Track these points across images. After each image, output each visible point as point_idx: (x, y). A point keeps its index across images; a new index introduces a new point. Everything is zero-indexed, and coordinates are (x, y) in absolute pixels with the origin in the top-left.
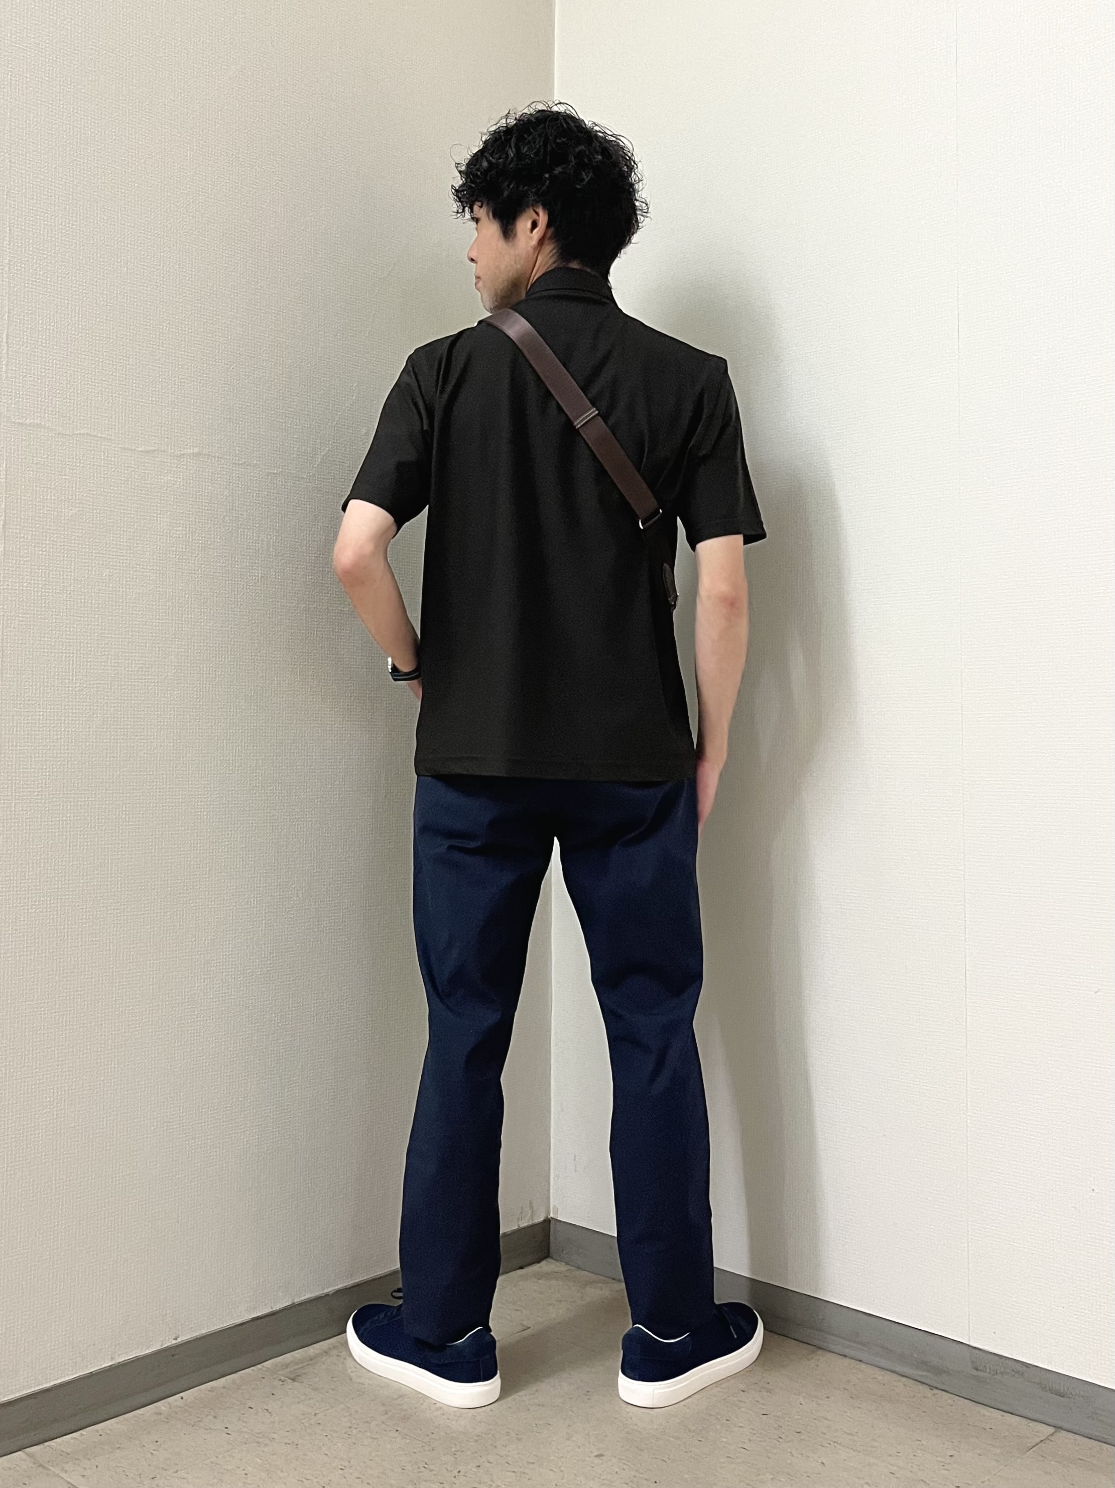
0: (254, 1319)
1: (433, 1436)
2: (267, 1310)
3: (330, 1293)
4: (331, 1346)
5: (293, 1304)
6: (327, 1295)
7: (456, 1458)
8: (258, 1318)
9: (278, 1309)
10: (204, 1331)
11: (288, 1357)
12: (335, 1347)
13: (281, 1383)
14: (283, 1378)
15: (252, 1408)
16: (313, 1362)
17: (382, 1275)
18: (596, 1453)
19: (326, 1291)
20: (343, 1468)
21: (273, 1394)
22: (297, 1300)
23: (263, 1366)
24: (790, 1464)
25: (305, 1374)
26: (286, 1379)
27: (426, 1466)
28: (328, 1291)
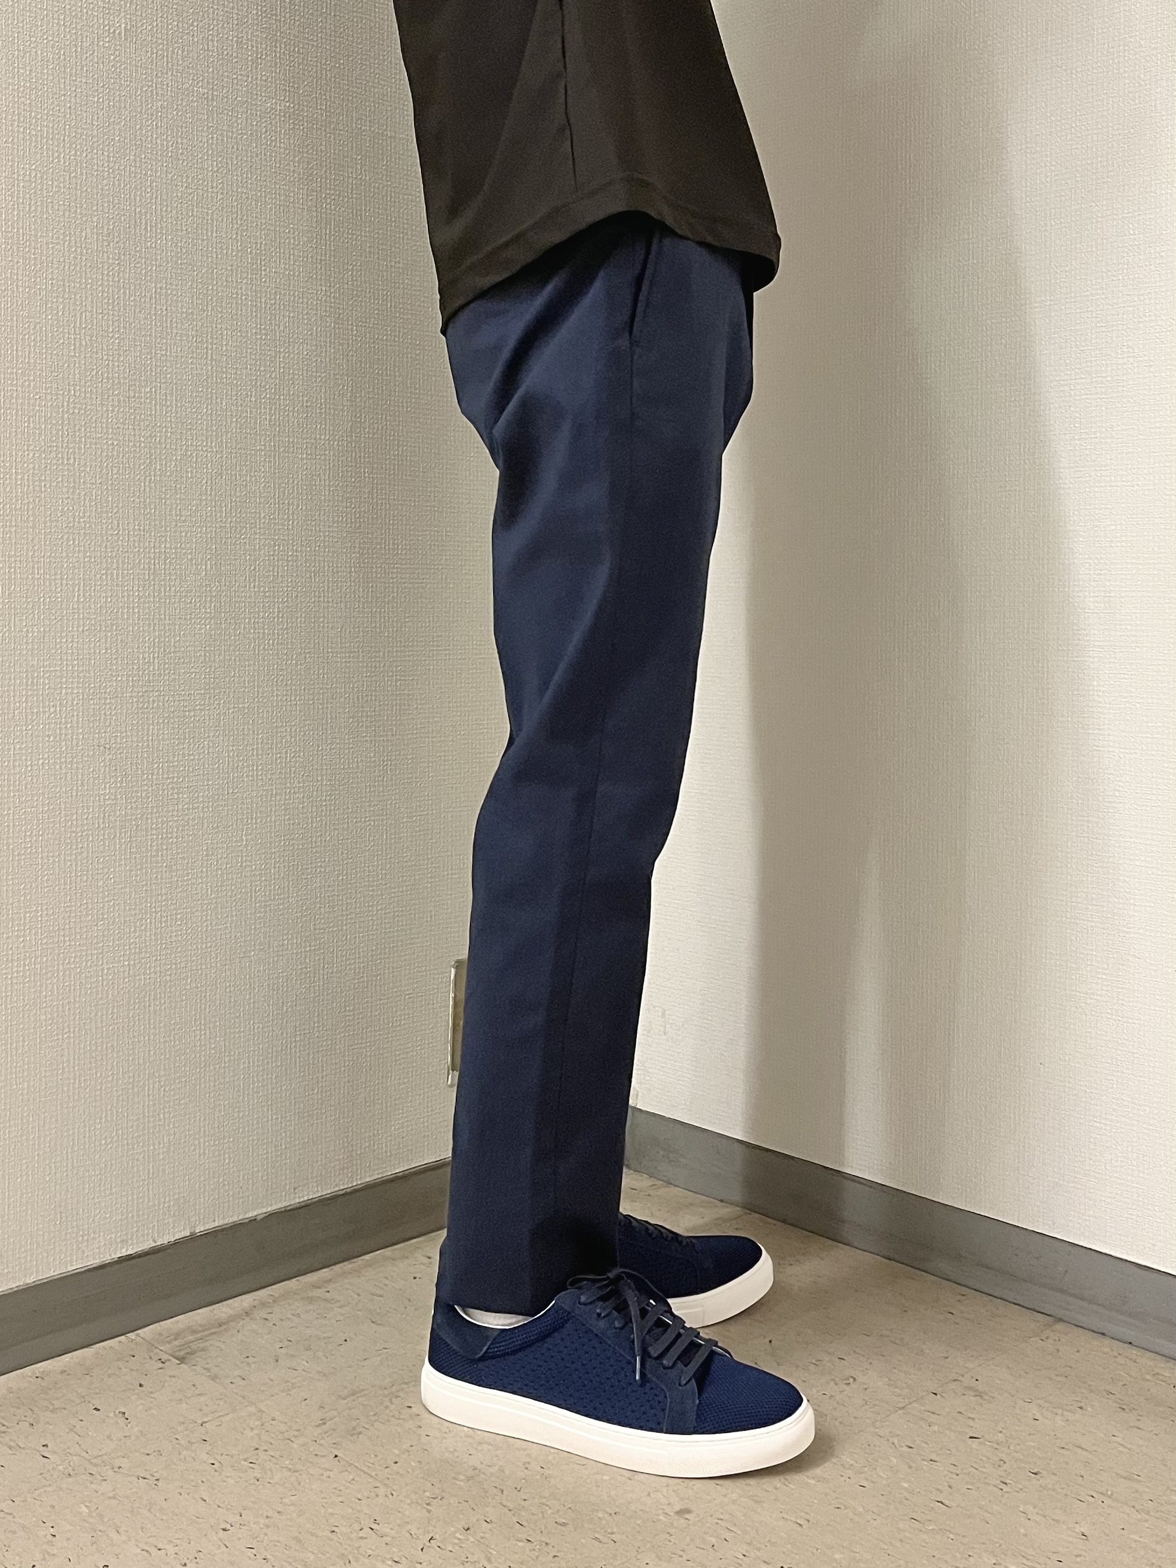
0: (122, 1260)
1: (395, 1467)
2: (147, 1245)
3: (259, 1218)
4: (256, 1303)
5: (192, 1234)
6: (253, 1220)
7: (429, 1511)
8: (130, 1258)
9: (166, 1242)
10: (30, 1280)
11: (182, 1321)
12: (263, 1304)
13: (161, 1365)
14: (165, 1357)
15: (99, 1410)
16: (222, 1328)
17: (348, 1190)
18: (677, 1508)
19: (251, 1214)
20: (228, 1527)
21: (141, 1385)
22: (200, 1229)
23: (138, 1335)
24: (1025, 1535)
25: (203, 1350)
26: (171, 1358)
27: (374, 1526)
28: (255, 1213)
